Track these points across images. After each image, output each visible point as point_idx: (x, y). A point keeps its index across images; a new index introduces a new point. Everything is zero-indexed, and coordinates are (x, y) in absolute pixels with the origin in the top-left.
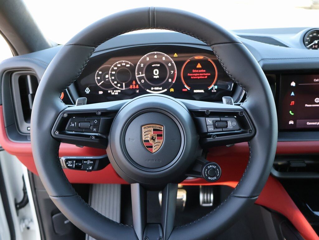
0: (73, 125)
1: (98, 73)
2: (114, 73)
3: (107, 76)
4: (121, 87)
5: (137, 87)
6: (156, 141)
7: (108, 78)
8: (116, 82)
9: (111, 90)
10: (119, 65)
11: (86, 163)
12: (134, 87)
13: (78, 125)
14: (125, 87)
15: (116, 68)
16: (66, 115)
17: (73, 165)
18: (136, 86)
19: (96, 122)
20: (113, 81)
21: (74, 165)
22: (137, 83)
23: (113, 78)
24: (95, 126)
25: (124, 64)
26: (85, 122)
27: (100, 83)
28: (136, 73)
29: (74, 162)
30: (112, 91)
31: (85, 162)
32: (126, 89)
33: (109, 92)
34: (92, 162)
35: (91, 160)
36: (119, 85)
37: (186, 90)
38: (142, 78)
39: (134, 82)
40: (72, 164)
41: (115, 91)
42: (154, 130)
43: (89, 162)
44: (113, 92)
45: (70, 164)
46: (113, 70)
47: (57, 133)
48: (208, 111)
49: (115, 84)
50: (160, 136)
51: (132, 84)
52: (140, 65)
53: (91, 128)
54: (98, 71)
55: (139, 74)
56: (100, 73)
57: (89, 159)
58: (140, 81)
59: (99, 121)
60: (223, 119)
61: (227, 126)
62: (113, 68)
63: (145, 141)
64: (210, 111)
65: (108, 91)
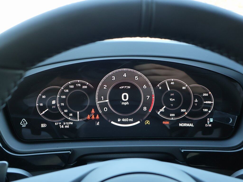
1: (41, 97)
2: (64, 97)
3: (54, 102)
4: (75, 116)
5: (98, 117)
7: (56, 104)
8: (66, 111)
9: (58, 122)
10: (72, 87)
12: (93, 117)
14: (80, 118)
15: (67, 91)
18: (95, 116)
20: (63, 108)
22: (97, 112)
23: (63, 104)
25: (80, 85)
28: (97, 98)
30: (60, 123)
32: (82, 120)
33: (56, 124)
36: (71, 115)
37: (167, 123)
38: (105, 105)
39: (93, 111)
41: (64, 124)
44: (62, 124)
46: (63, 93)
49: (65, 113)
51: (90, 113)
52: (102, 87)
54: (40, 95)
55: (100, 99)
58: (102, 110)
62: (63, 91)
65: (54, 123)
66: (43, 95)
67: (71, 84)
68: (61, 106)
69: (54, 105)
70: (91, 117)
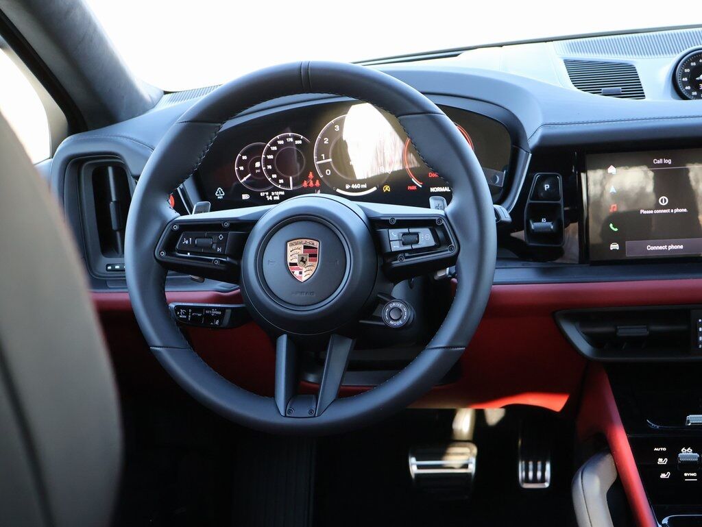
0: (187, 242)
1: (241, 158)
2: (270, 157)
3: (258, 164)
4: (286, 184)
5: (317, 183)
6: (308, 263)
7: (260, 168)
8: (274, 176)
9: (266, 192)
10: (281, 142)
11: (210, 314)
12: (311, 184)
13: (193, 241)
14: (293, 186)
15: (274, 148)
16: (176, 228)
17: (188, 317)
18: (314, 183)
19: (221, 237)
20: (270, 172)
21: (190, 316)
22: (316, 177)
23: (270, 167)
24: (219, 244)
25: (291, 140)
26: (205, 237)
27: (245, 179)
28: (315, 157)
29: (190, 311)
30: (267, 193)
31: (207, 312)
32: (295, 188)
33: (262, 194)
34: (220, 313)
35: (218, 309)
36: (281, 181)
37: (414, 188)
38: (327, 166)
39: (311, 175)
40: (187, 314)
41: (273, 194)
42: (305, 247)
43: (214, 312)
44: (270, 195)
45: (183, 314)
46: (269, 152)
47: (163, 254)
48: (393, 219)
49: (273, 179)
50: (313, 256)
51: (307, 179)
52: (322, 140)
53: (214, 247)
54: (239, 155)
55: (320, 158)
56: (245, 158)
57: (214, 308)
58: (323, 173)
59: (226, 236)
60: (412, 230)
61: (417, 242)
62: (269, 148)
63: (292, 264)
64: (396, 219)
65: (260, 193)
66: (243, 154)
67: (281, 139)
68: (267, 170)
69: (258, 168)
70: (309, 184)
